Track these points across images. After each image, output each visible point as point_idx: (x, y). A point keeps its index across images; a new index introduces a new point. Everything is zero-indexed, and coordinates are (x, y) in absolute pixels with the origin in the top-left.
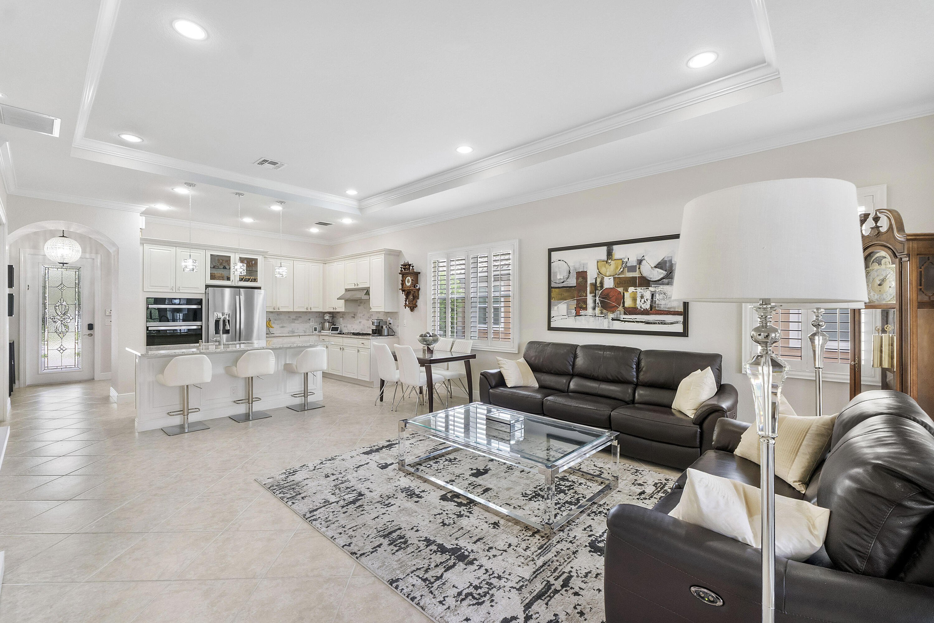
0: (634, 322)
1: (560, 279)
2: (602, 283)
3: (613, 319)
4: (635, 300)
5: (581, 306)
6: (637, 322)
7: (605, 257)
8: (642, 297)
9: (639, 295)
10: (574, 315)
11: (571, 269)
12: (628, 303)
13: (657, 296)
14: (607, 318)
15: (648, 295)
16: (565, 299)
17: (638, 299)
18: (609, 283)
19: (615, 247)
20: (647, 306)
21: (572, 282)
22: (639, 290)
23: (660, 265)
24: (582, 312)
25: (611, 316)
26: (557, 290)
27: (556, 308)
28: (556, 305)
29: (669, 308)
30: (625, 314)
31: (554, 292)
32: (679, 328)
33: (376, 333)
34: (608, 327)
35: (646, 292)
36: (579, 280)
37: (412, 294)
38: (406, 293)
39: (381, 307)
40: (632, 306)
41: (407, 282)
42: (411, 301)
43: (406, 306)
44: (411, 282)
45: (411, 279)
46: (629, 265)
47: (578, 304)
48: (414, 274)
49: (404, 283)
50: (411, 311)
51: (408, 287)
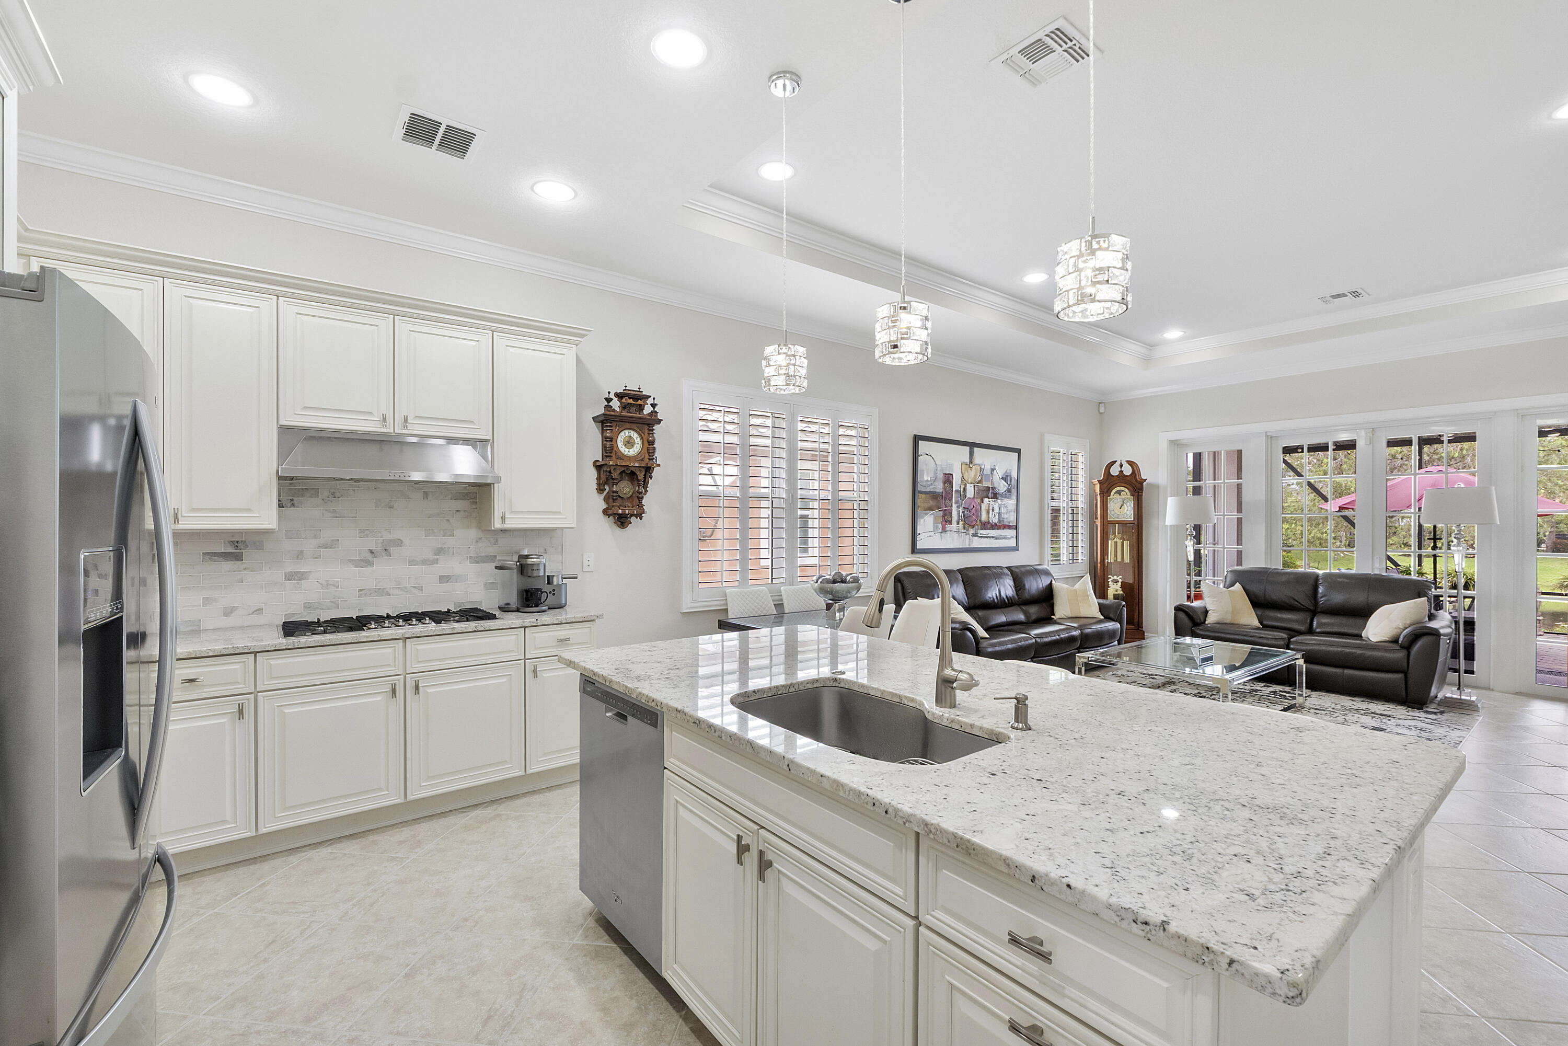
0: (987, 537)
1: (927, 481)
2: (965, 490)
3: (973, 536)
4: (988, 512)
5: (947, 519)
6: (989, 537)
7: (968, 461)
8: (993, 510)
9: (991, 508)
10: (940, 530)
11: (939, 469)
12: (984, 518)
13: (1003, 510)
14: (969, 534)
15: (997, 510)
16: (931, 509)
17: (991, 511)
18: (970, 492)
19: (976, 449)
20: (995, 521)
21: (939, 487)
22: (991, 502)
23: (1005, 478)
24: (948, 527)
25: (972, 531)
26: (923, 496)
27: (922, 521)
28: (922, 517)
29: (1009, 523)
30: (982, 529)
31: (920, 499)
32: (1012, 543)
33: (542, 601)
34: (969, 545)
35: (996, 504)
36: (946, 485)
37: (638, 481)
38: (615, 475)
39: (559, 513)
40: (987, 520)
41: (625, 445)
42: (638, 497)
43: (605, 512)
44: (639, 446)
45: (642, 438)
46: (985, 473)
47: (944, 516)
48: (649, 427)
49: (615, 445)
50: (615, 526)
51: (630, 458)
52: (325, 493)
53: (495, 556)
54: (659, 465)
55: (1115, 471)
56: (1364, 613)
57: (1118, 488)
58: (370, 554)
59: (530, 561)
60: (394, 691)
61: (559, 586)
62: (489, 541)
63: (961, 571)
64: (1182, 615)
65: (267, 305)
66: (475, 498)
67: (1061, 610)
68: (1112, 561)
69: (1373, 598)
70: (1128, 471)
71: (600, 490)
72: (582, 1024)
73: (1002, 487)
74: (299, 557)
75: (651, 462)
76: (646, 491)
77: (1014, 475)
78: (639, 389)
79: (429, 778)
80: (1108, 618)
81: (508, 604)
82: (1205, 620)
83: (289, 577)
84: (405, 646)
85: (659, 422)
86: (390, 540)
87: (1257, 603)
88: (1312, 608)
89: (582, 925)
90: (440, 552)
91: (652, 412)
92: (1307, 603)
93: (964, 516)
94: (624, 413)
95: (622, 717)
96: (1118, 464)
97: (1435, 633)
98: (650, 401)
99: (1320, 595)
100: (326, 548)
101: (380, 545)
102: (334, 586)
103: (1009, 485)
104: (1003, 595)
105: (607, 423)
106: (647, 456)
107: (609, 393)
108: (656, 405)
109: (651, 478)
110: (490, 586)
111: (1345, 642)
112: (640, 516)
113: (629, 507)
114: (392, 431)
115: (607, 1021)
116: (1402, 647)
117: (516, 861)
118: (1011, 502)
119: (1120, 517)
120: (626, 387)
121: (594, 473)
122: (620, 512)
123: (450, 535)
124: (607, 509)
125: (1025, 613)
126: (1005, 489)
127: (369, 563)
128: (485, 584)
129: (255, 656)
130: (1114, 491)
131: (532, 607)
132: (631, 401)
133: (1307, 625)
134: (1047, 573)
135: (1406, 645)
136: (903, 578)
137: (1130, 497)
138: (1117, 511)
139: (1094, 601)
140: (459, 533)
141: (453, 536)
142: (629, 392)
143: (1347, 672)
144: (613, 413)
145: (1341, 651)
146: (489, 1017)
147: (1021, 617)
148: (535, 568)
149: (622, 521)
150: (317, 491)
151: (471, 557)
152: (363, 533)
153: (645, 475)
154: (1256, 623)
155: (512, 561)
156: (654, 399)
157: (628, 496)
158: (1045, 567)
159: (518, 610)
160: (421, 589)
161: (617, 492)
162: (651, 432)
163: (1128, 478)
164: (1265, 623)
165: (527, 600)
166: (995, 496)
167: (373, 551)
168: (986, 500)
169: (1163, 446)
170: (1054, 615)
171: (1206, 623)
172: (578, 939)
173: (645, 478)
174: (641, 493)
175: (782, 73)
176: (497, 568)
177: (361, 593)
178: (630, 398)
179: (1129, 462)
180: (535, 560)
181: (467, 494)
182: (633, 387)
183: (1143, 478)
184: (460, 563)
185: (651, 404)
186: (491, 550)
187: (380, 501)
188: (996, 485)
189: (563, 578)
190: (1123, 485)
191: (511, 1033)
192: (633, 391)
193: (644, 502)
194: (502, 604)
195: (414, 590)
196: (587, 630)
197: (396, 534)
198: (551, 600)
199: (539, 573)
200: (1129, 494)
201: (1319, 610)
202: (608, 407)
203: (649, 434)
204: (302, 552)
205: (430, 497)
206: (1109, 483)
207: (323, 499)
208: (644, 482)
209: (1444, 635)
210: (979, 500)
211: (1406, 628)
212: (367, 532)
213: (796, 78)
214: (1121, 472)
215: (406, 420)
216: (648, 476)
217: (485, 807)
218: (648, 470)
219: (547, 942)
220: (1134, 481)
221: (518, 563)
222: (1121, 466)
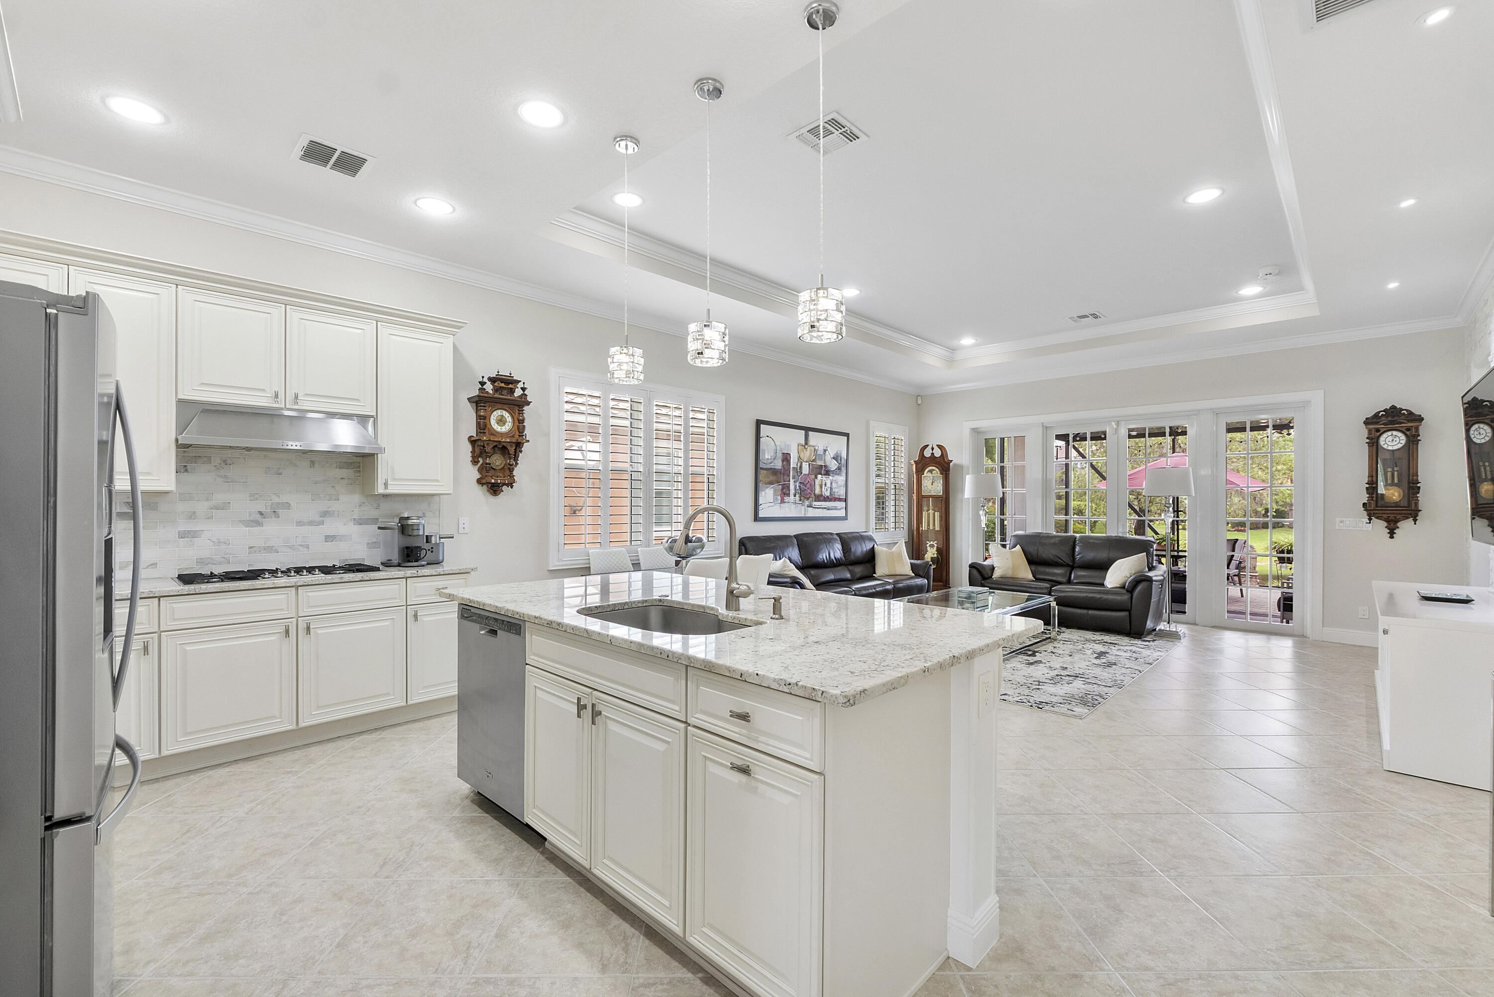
0: (820, 508)
1: (768, 459)
2: (801, 467)
3: (808, 506)
4: (821, 487)
5: (785, 492)
6: (823, 508)
7: (803, 442)
8: (825, 485)
9: (824, 483)
10: (779, 502)
11: (778, 448)
12: (817, 491)
13: (834, 485)
14: (804, 505)
15: (829, 485)
16: (771, 483)
17: (823, 486)
18: (806, 469)
19: (810, 433)
20: (828, 494)
21: (778, 465)
22: (824, 479)
23: (836, 458)
24: (786, 498)
25: (807, 503)
26: (765, 472)
27: (763, 493)
28: (764, 490)
29: (839, 496)
30: (815, 501)
31: (762, 474)
32: (842, 513)
33: (422, 557)
34: (805, 514)
35: (828, 480)
36: (784, 463)
37: (509, 454)
38: (488, 449)
39: (438, 481)
40: (820, 493)
41: (498, 423)
42: (509, 469)
43: (479, 481)
44: (510, 424)
45: (513, 417)
46: (818, 453)
47: (782, 489)
48: (520, 408)
49: (488, 423)
50: (488, 494)
51: (501, 434)
52: (217, 461)
53: (378, 519)
54: (528, 441)
55: (927, 453)
56: (1103, 567)
57: (930, 468)
58: (259, 515)
59: (410, 522)
60: (287, 632)
61: (437, 545)
62: (372, 505)
63: (796, 536)
64: (975, 572)
65: (167, 292)
66: (359, 467)
67: (881, 570)
68: (926, 529)
69: (1112, 555)
70: (938, 453)
71: (475, 462)
72: (461, 862)
73: (833, 465)
74: (193, 517)
75: (521, 438)
76: (517, 464)
77: (844, 455)
78: (510, 374)
79: (319, 708)
80: (918, 575)
81: (390, 560)
82: (992, 575)
83: (182, 535)
84: (297, 594)
85: (528, 403)
86: (279, 503)
87: (1032, 561)
88: (1071, 564)
89: (460, 805)
90: (326, 514)
91: (522, 395)
92: (1068, 561)
93: (800, 489)
94: (497, 395)
95: (493, 632)
96: (930, 447)
97: (1150, 580)
98: (520, 385)
99: (1076, 554)
100: (218, 509)
101: (269, 508)
102: (225, 543)
103: (839, 464)
104: (832, 557)
105: (481, 403)
106: (517, 433)
107: (483, 377)
108: (526, 388)
109: (521, 452)
110: (372, 545)
111: (1089, 589)
112: (511, 485)
113: (501, 477)
114: (284, 407)
115: (481, 858)
116: (1127, 591)
117: (401, 768)
118: (841, 479)
119: (933, 492)
120: (498, 372)
121: (469, 448)
122: (493, 481)
123: (335, 500)
124: (481, 478)
125: (851, 572)
126: (836, 467)
127: (258, 524)
128: (368, 544)
129: (159, 600)
130: (927, 470)
131: (412, 562)
132: (503, 385)
133: (1067, 578)
134: (871, 539)
135: (1130, 589)
136: (746, 542)
137: (939, 475)
138: (930, 487)
139: (908, 561)
140: (344, 498)
141: (338, 500)
142: (501, 377)
143: (1090, 612)
144: (486, 395)
145: (1087, 596)
146: (385, 863)
147: (848, 576)
148: (415, 528)
149: (495, 489)
150: (209, 458)
151: (354, 519)
152: (253, 497)
153: (515, 449)
154: (1030, 576)
155: (394, 523)
156: (524, 383)
157: (500, 467)
158: (871, 533)
159: (399, 565)
160: (308, 547)
161: (490, 464)
162: (521, 412)
163: (938, 460)
164: (1038, 576)
165: (408, 556)
166: (827, 473)
167: (263, 513)
168: (819, 476)
169: (966, 433)
170: (875, 573)
171: (993, 577)
172: (457, 813)
173: (515, 452)
174: (513, 465)
175: (625, 137)
176: (380, 528)
177: (251, 550)
178: (502, 382)
179: (939, 446)
180: (415, 521)
181: (351, 463)
182: (505, 372)
183: (950, 459)
184: (344, 525)
185: (522, 388)
186: (374, 513)
187: (269, 468)
188: (828, 464)
189: (440, 538)
190: (934, 465)
191: (404, 871)
192: (505, 376)
193: (515, 473)
194: (384, 560)
195: (301, 548)
196: (463, 581)
197: (284, 498)
198: (430, 557)
199: (419, 532)
200: (939, 472)
201: (1076, 565)
202: (482, 390)
203: (519, 413)
204: (194, 513)
205: (316, 465)
206: (923, 463)
207: (215, 466)
208: (515, 455)
209: (1156, 581)
210: (813, 477)
211: (1131, 576)
212: (257, 496)
213: (636, 141)
214: (933, 454)
215: (296, 397)
216: (518, 450)
217: (372, 733)
218: (518, 445)
219: (430, 817)
220: (942, 462)
221: (399, 524)
222: (933, 449)
